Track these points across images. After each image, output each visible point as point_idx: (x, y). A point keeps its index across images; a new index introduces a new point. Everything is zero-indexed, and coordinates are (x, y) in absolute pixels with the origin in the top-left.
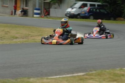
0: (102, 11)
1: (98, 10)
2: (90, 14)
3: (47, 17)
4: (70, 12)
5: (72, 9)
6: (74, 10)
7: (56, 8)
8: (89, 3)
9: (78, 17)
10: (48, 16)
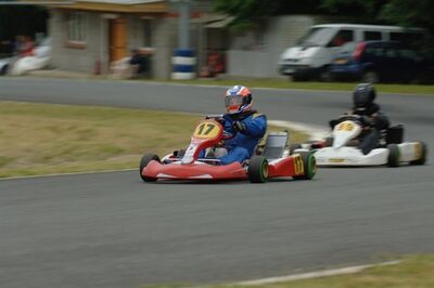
0: (405, 53)
1: (391, 53)
2: (366, 64)
3: (219, 80)
4: (296, 60)
5: (304, 49)
6: (310, 52)
7: (246, 48)
8: (359, 29)
9: (325, 75)
10: (221, 75)
